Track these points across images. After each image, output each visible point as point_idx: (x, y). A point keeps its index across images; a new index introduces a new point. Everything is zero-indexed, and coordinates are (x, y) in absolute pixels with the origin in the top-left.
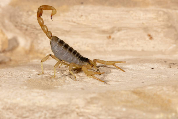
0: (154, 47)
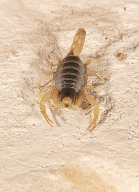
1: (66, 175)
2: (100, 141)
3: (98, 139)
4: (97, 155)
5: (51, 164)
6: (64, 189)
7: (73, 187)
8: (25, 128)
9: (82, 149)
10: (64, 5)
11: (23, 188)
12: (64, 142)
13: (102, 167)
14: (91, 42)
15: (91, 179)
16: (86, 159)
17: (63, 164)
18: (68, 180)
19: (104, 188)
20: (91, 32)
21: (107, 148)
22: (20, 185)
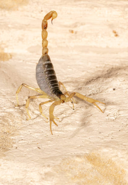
0: (119, 45)
1: (89, 159)
2: (117, 140)
3: (116, 139)
4: (113, 148)
5: (78, 152)
6: (85, 168)
7: (93, 168)
8: (63, 132)
9: (103, 145)
10: (107, 64)
11: (53, 163)
12: (91, 141)
13: (117, 156)
14: (123, 86)
15: (107, 164)
16: (105, 150)
17: (87, 153)
18: (89, 162)
19: (117, 170)
20: (124, 81)
21: (122, 144)
22: (52, 161)
